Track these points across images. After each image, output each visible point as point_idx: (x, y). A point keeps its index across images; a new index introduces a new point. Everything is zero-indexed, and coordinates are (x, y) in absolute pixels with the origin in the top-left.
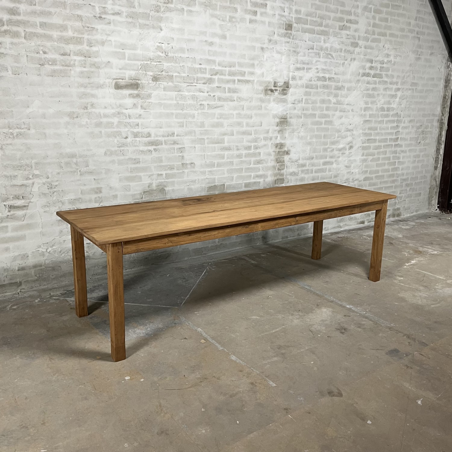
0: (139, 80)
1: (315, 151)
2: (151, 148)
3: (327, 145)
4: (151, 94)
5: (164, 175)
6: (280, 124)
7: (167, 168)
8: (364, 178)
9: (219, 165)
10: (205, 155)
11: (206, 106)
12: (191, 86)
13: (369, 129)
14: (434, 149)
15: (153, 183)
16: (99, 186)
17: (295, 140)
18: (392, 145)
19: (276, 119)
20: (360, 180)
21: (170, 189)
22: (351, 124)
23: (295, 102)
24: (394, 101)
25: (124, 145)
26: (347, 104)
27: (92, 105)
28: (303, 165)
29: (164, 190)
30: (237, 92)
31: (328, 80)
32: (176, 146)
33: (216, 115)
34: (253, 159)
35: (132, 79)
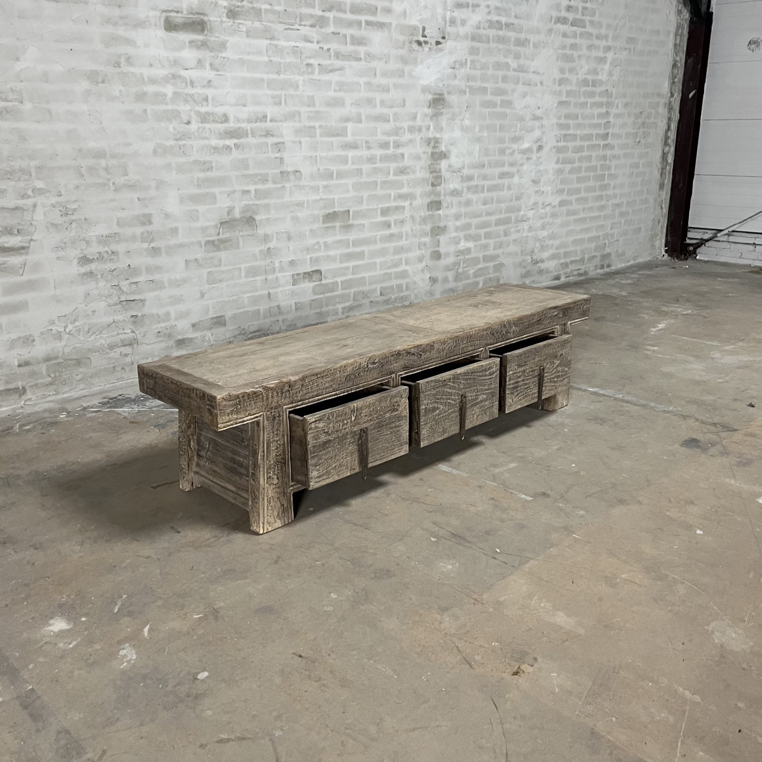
0: (204, 14)
1: (486, 152)
2: (230, 142)
3: (504, 143)
4: (227, 41)
5: (253, 193)
6: (434, 103)
7: (257, 180)
8: (560, 202)
9: (340, 175)
10: (316, 156)
11: (317, 67)
12: (291, 29)
13: (567, 116)
14: (659, 155)
15: (234, 207)
16: (146, 211)
17: (457, 134)
18: (600, 145)
19: (426, 94)
20: (553, 204)
21: (263, 217)
22: (539, 108)
23: (455, 65)
24: (602, 69)
25: (184, 136)
26: (534, 72)
27: (128, 59)
28: (470, 178)
29: (254, 219)
30: (365, 44)
31: (505, 28)
32: (271, 140)
33: (333, 85)
34: (393, 166)
35: (194, 12)
